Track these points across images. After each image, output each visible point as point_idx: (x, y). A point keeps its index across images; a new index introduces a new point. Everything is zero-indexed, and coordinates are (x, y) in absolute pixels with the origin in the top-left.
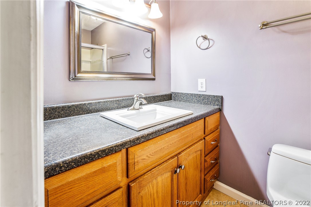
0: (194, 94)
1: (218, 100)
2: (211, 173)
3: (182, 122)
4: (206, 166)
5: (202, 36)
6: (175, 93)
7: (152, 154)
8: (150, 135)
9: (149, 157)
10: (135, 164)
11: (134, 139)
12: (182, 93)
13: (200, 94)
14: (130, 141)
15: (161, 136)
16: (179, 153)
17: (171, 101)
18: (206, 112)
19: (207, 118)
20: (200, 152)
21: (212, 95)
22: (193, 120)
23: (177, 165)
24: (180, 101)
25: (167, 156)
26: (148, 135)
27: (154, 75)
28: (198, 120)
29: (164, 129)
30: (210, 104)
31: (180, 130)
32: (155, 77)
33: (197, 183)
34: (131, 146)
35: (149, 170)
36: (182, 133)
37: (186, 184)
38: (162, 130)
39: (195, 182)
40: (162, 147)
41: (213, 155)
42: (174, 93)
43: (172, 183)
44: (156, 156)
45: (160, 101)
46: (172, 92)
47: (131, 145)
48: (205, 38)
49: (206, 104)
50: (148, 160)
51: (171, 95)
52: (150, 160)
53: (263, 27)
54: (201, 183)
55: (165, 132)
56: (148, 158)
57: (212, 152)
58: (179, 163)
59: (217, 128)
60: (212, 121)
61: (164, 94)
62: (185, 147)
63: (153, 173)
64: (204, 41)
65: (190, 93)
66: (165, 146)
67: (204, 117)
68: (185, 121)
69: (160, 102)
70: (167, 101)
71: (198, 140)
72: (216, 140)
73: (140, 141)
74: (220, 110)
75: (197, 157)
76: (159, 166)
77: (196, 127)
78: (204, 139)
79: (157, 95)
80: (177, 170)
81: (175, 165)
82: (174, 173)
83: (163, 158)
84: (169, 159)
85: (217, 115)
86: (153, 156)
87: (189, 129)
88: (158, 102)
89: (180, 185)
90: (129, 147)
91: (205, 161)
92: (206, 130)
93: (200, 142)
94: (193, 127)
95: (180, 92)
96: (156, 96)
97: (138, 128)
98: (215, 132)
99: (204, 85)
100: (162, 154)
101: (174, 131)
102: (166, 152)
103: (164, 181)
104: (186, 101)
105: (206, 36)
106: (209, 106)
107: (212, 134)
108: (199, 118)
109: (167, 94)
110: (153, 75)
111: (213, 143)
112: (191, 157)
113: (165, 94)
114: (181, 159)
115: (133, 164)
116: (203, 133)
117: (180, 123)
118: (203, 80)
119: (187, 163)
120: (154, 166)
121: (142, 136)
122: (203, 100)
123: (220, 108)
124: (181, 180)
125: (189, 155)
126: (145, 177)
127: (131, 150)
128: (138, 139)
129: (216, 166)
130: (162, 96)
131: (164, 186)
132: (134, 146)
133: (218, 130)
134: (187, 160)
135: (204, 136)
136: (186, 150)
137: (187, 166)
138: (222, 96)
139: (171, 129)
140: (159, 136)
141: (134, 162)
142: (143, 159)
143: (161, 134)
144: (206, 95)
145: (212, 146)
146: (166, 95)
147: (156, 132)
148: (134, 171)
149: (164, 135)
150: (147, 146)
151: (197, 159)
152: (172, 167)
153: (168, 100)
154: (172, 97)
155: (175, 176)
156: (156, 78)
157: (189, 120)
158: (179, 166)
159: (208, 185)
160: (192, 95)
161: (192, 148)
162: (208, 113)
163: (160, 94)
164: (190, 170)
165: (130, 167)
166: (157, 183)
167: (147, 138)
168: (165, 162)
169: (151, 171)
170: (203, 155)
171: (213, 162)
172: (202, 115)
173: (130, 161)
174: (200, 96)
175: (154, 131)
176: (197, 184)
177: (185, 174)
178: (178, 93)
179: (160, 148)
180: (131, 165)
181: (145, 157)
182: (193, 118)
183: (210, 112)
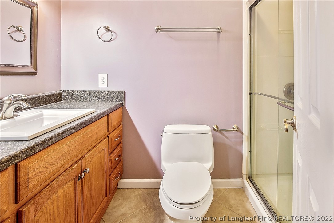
0: (93, 91)
1: (120, 96)
2: (116, 172)
3: (85, 121)
4: (110, 165)
5: (104, 27)
6: (67, 92)
7: (51, 164)
8: (49, 140)
9: (47, 168)
10: (29, 181)
11: (27, 150)
12: (78, 91)
13: (101, 90)
14: (22, 153)
15: (62, 140)
16: (83, 157)
17: (62, 103)
18: (109, 108)
19: (110, 115)
20: (104, 151)
21: (114, 90)
22: (96, 118)
23: (81, 171)
24: (74, 101)
25: (69, 162)
26: (45, 141)
27: (35, 68)
28: (102, 118)
29: (65, 132)
30: (113, 100)
31: (83, 131)
32: (36, 70)
33: (102, 185)
34: (22, 159)
35: (46, 185)
36: (85, 133)
37: (91, 189)
38: (63, 133)
39: (100, 185)
40: (64, 153)
41: (117, 152)
42: (65, 91)
43: (75, 193)
44: (56, 165)
45: (45, 103)
46: (63, 91)
47: (23, 157)
48: (107, 29)
49: (108, 100)
50: (47, 172)
51: (61, 94)
52: (49, 171)
53: (158, 30)
54: (106, 184)
55: (67, 135)
56: (46, 170)
57: (116, 149)
58: (83, 167)
59: (119, 124)
60: (115, 117)
61: (51, 94)
62: (89, 149)
63: (53, 186)
64: (106, 32)
65: (89, 90)
66: (67, 151)
67: (107, 114)
68: (88, 120)
69: (45, 106)
70: (55, 103)
71: (101, 140)
72: (119, 136)
73: (35, 151)
74: (123, 105)
75: (101, 157)
76: (59, 177)
77: (100, 125)
78: (108, 136)
79: (39, 95)
80: (81, 176)
81: (79, 170)
82: (78, 180)
83: (64, 166)
84: (71, 166)
85: (120, 111)
86: (53, 166)
87: (93, 128)
88: (41, 105)
89: (84, 193)
90: (20, 161)
91: (110, 160)
92: (110, 127)
93: (104, 141)
94: (97, 126)
95: (74, 90)
96: (38, 98)
97: (29, 137)
98: (118, 128)
99: (106, 80)
100: (62, 162)
101: (77, 132)
102: (68, 158)
103: (66, 192)
104: (83, 100)
105: (108, 27)
106: (111, 102)
107: (115, 131)
108: (102, 116)
109: (56, 93)
110: (33, 69)
111: (117, 139)
112: (95, 159)
113: (53, 93)
114: (85, 163)
115: (26, 182)
116: (107, 131)
117: (83, 122)
118: (105, 75)
119: (92, 166)
120: (52, 178)
121: (38, 144)
122: (104, 97)
123: (122, 103)
124: (85, 186)
125: (94, 156)
126: (42, 194)
127: (22, 164)
128: (32, 148)
129: (120, 163)
130: (47, 96)
131: (66, 198)
132: (27, 158)
133: (121, 126)
134: (91, 163)
135: (107, 134)
136: (90, 151)
137: (92, 169)
138: (124, 91)
139: (73, 131)
140: (59, 141)
141: (28, 178)
142: (39, 173)
143: (62, 138)
144: (108, 91)
145: (116, 143)
146: (53, 95)
147: (55, 136)
148: (27, 190)
149: (65, 139)
150: (44, 155)
151: (101, 160)
152: (75, 174)
153: (57, 101)
154: (63, 97)
155: (79, 183)
156: (39, 71)
157: (93, 118)
158: (83, 170)
159: (113, 184)
160: (90, 92)
161: (96, 148)
162: (111, 109)
163: (43, 95)
164: (95, 172)
165: (21, 187)
166: (58, 198)
167: (45, 145)
168: (66, 171)
169: (50, 185)
170: (107, 154)
171: (117, 159)
172: (106, 112)
173: (21, 179)
174: (100, 92)
175: (54, 136)
176: (102, 187)
177: (89, 179)
178: (72, 91)
179: (62, 154)
180: (23, 184)
181: (42, 169)
182: (97, 116)
183: (114, 107)
